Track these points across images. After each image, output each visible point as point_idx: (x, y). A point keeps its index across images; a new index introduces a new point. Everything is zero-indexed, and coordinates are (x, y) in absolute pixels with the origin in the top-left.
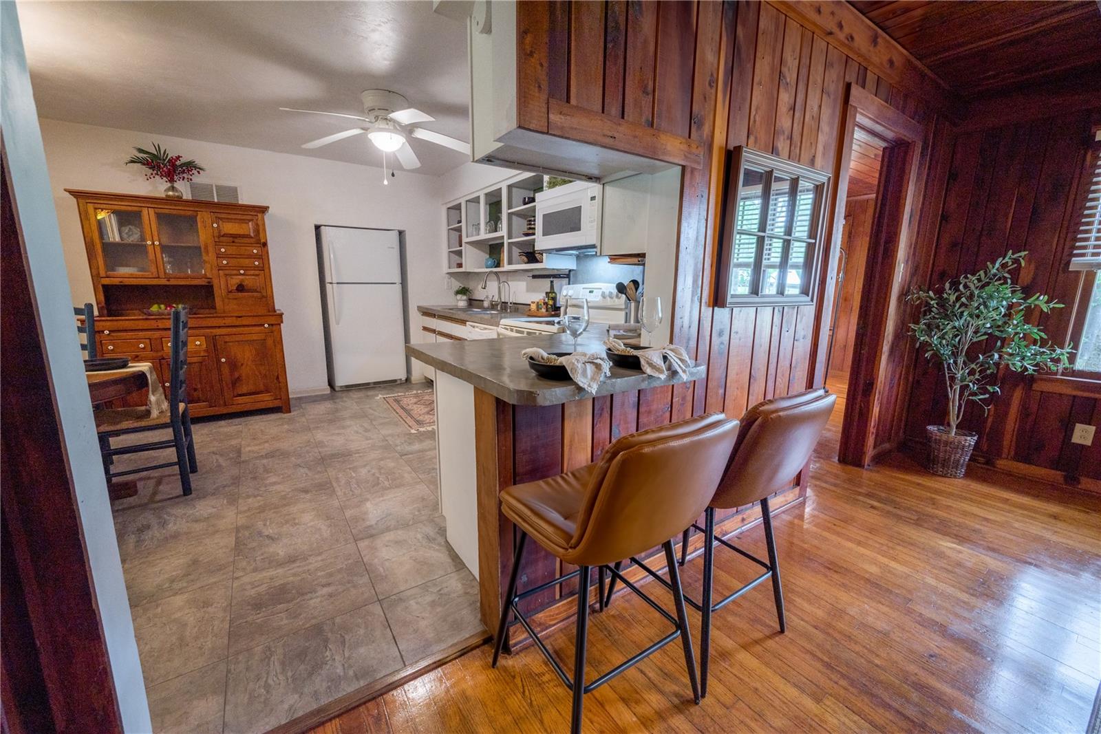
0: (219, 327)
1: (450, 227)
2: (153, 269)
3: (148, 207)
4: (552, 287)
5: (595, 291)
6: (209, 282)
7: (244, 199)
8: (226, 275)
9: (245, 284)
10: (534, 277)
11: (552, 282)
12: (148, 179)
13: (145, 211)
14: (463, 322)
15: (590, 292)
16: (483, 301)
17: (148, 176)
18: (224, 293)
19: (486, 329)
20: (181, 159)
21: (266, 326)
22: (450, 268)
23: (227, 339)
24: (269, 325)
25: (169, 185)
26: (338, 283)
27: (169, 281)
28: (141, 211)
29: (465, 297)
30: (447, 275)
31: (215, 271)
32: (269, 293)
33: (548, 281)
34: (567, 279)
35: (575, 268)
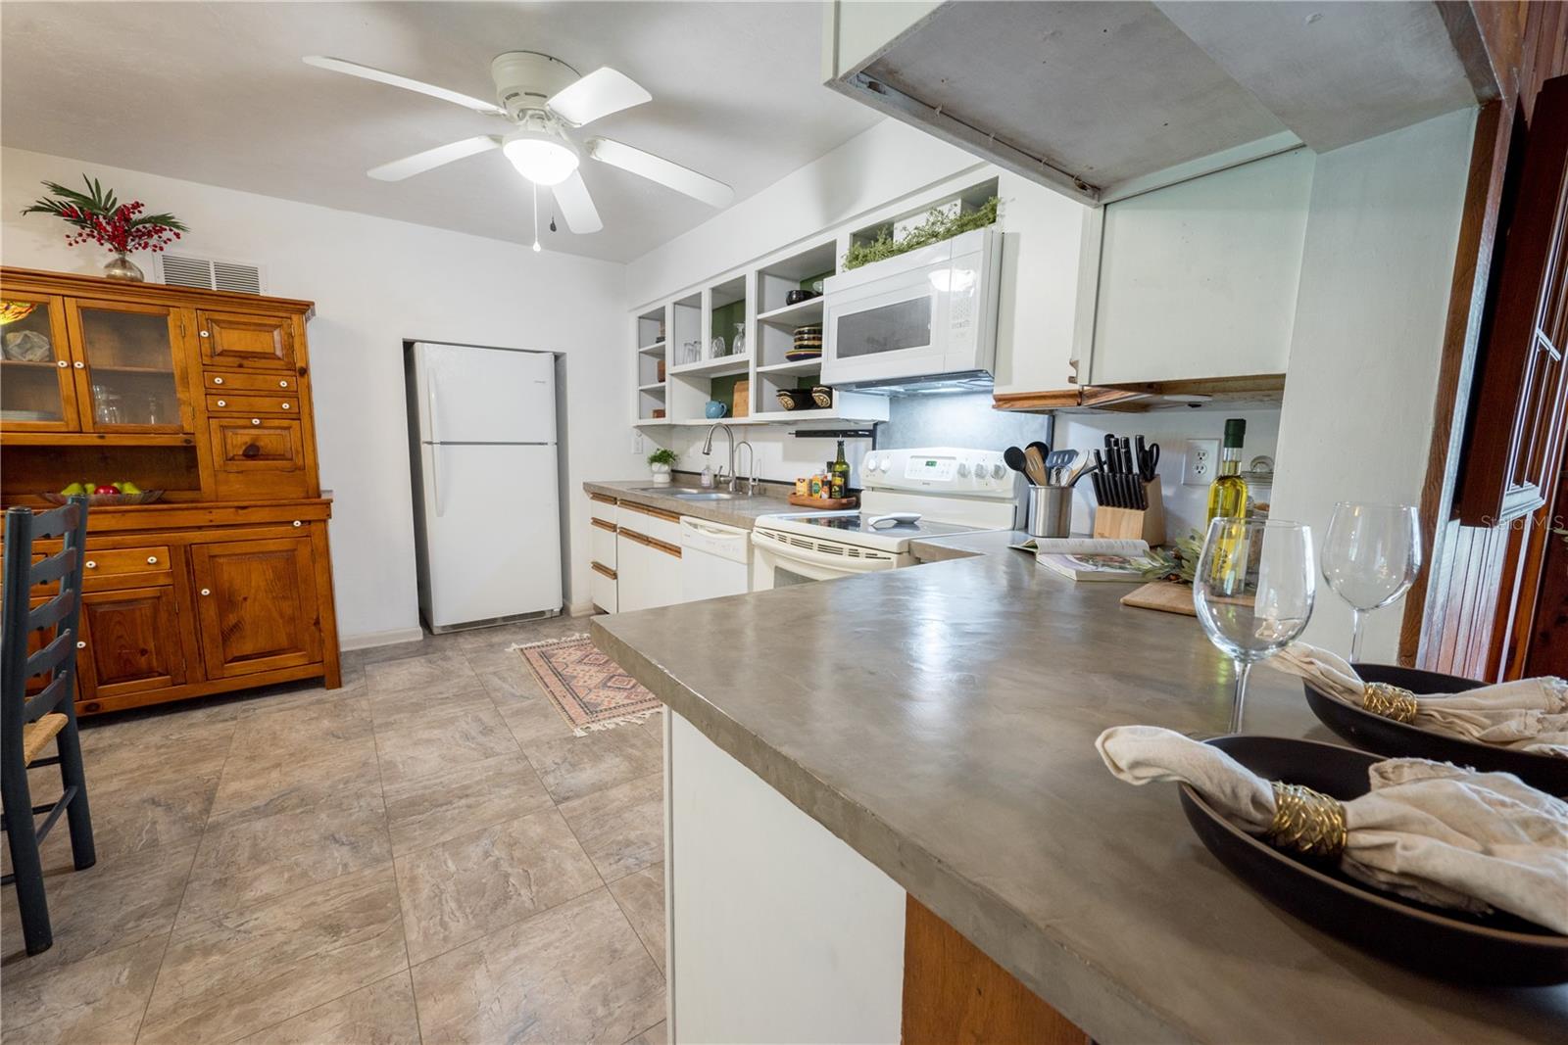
0: (200, 528)
1: (641, 350)
2: (70, 414)
3: (63, 296)
4: (841, 453)
5: (938, 461)
6: (186, 441)
7: (269, 289)
8: (223, 428)
9: (261, 444)
10: (800, 434)
11: (840, 444)
12: (71, 244)
13: (56, 305)
14: (674, 516)
15: (928, 464)
16: (700, 474)
17: (72, 240)
18: (218, 460)
20: (141, 209)
21: (297, 523)
22: (640, 418)
23: (216, 550)
24: (302, 522)
25: (115, 256)
26: (442, 443)
27: (102, 437)
28: (48, 303)
29: (666, 468)
30: (635, 430)
31: (201, 421)
32: (309, 461)
33: (834, 441)
34: (871, 439)
35: (887, 420)
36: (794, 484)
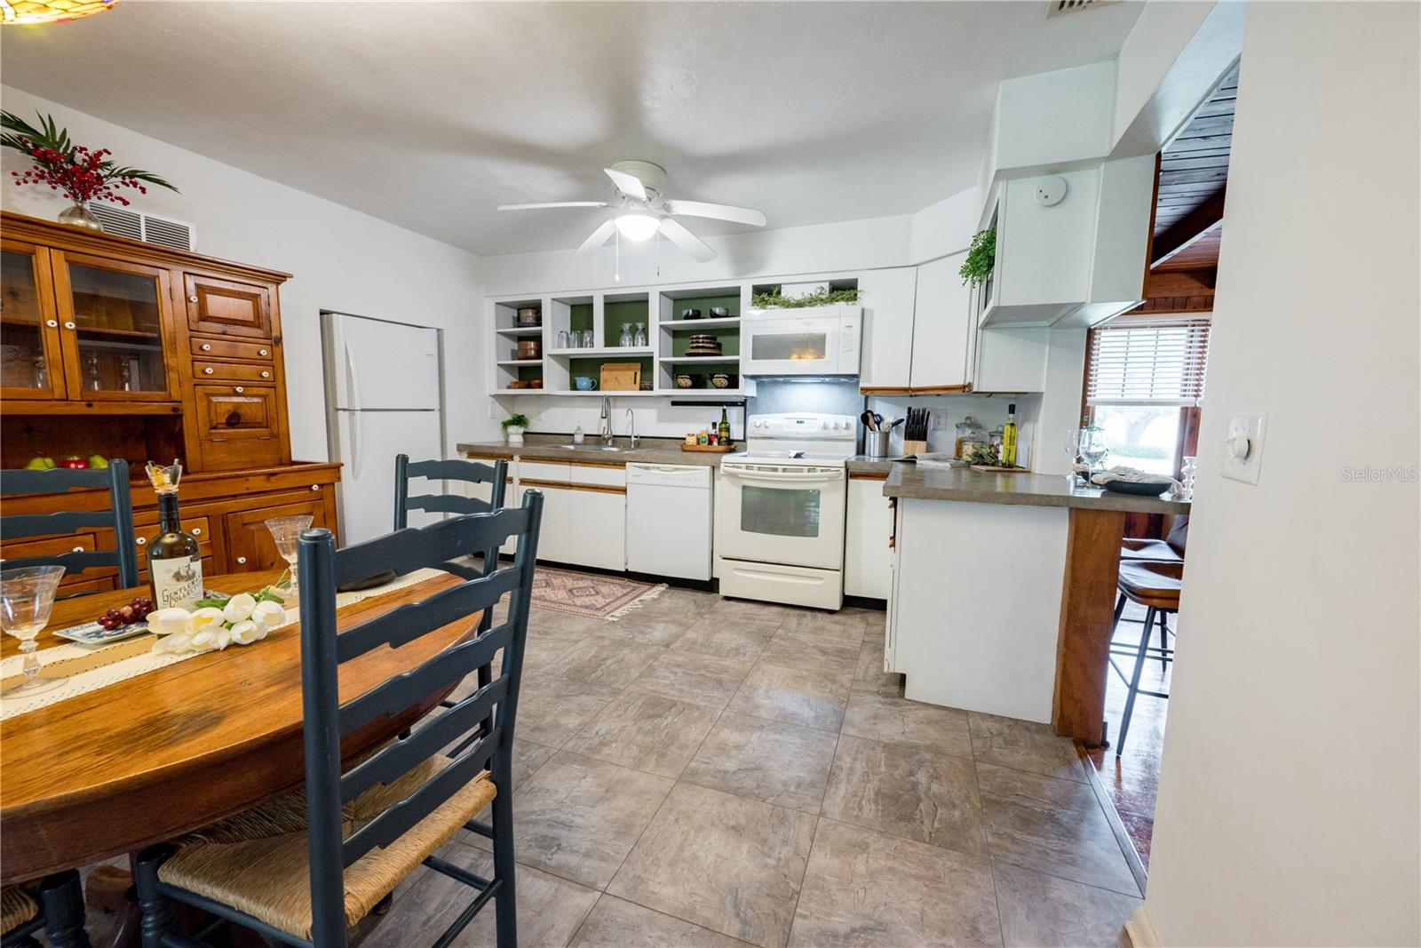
1: (499, 331)
2: (57, 381)
3: (50, 247)
4: (724, 416)
5: (805, 421)
6: (174, 409)
8: (208, 395)
9: (242, 411)
10: (674, 403)
11: (724, 411)
12: (18, 184)
13: (43, 258)
14: (622, 464)
15: (798, 422)
16: (573, 435)
17: (20, 178)
18: (204, 429)
19: (676, 469)
21: (315, 487)
22: (499, 388)
23: (248, 517)
24: (319, 485)
25: (70, 203)
27: (89, 405)
28: (34, 253)
30: (491, 399)
31: (188, 388)
33: (719, 410)
34: (743, 408)
35: (755, 395)
36: (685, 439)
